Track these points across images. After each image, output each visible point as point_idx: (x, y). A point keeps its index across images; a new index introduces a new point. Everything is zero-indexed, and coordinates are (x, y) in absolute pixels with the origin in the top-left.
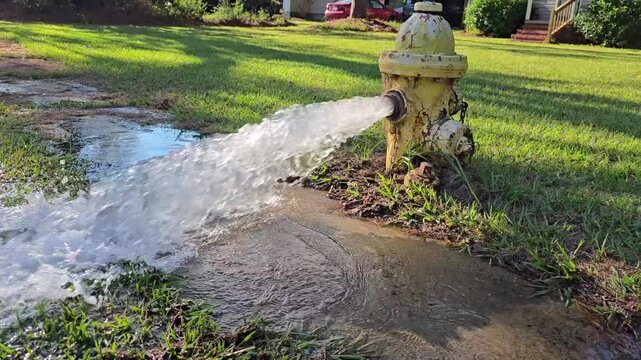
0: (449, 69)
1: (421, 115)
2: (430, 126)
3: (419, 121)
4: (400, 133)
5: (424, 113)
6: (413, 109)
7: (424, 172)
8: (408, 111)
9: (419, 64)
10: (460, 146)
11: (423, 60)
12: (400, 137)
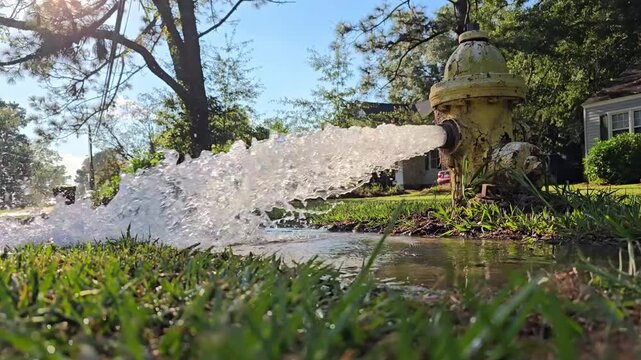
0: (501, 85)
1: (480, 141)
2: (491, 151)
3: (478, 148)
4: (459, 165)
5: (483, 140)
6: (469, 136)
7: (487, 194)
8: (464, 137)
9: (466, 84)
10: (528, 164)
11: (470, 79)
12: (460, 170)
